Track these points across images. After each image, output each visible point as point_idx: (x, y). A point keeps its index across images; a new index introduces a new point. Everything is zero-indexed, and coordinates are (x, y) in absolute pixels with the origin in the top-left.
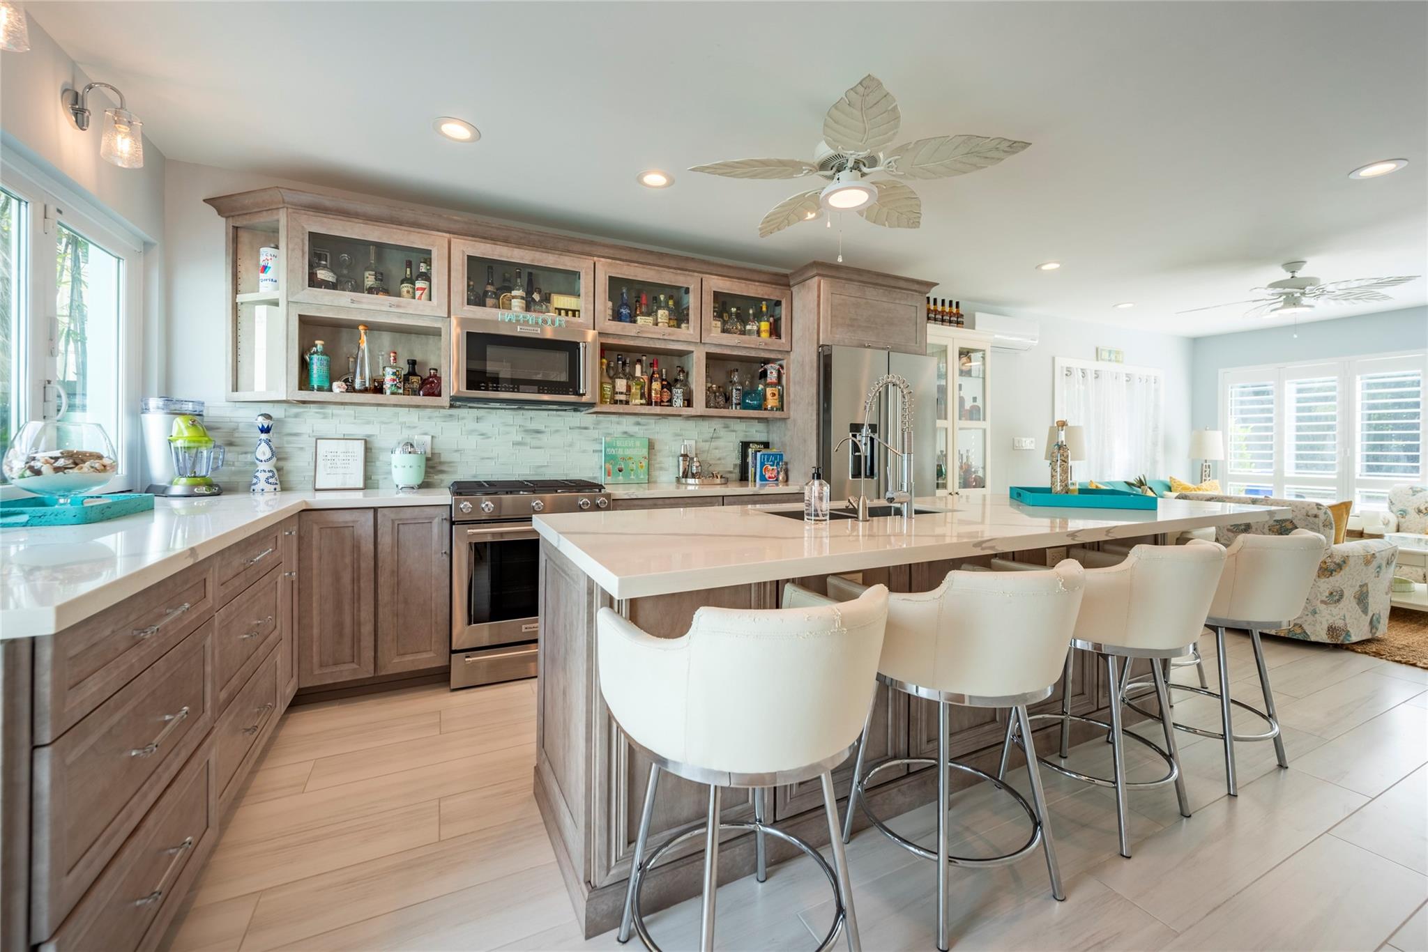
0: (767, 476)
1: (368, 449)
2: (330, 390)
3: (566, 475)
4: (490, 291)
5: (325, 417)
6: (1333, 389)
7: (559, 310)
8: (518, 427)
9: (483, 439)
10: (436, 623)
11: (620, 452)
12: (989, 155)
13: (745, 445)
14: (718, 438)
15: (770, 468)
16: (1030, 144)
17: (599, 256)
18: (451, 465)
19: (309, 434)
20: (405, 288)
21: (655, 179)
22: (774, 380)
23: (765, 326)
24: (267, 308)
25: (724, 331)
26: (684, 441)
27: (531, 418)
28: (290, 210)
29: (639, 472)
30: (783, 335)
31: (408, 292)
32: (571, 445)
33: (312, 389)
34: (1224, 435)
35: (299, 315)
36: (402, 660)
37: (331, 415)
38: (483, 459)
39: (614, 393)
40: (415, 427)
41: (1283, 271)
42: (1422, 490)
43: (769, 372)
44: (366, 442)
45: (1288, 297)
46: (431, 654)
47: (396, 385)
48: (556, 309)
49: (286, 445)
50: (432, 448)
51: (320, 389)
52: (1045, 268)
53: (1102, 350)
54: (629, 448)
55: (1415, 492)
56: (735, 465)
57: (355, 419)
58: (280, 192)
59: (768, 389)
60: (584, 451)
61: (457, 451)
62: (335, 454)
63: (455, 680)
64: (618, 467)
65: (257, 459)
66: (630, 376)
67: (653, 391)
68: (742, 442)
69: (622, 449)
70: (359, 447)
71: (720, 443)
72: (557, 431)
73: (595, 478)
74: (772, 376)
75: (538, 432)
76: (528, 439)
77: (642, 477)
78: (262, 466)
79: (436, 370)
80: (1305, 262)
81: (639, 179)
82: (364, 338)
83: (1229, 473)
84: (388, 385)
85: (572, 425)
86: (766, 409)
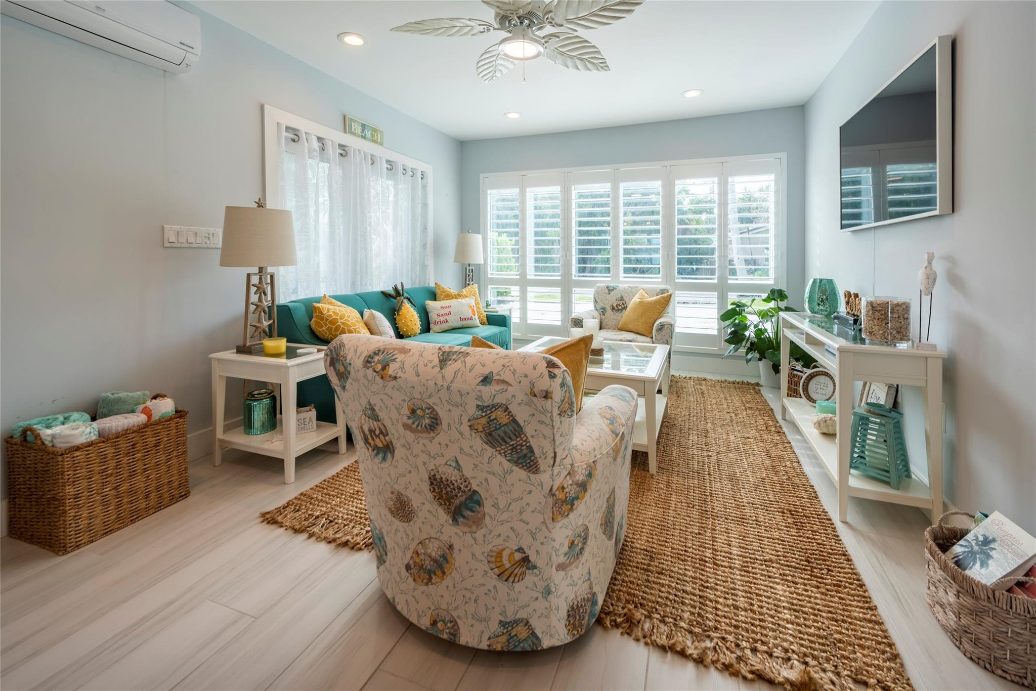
34: (484, 239)
42: (614, 289)
53: (353, 121)
55: (610, 290)
83: (489, 276)
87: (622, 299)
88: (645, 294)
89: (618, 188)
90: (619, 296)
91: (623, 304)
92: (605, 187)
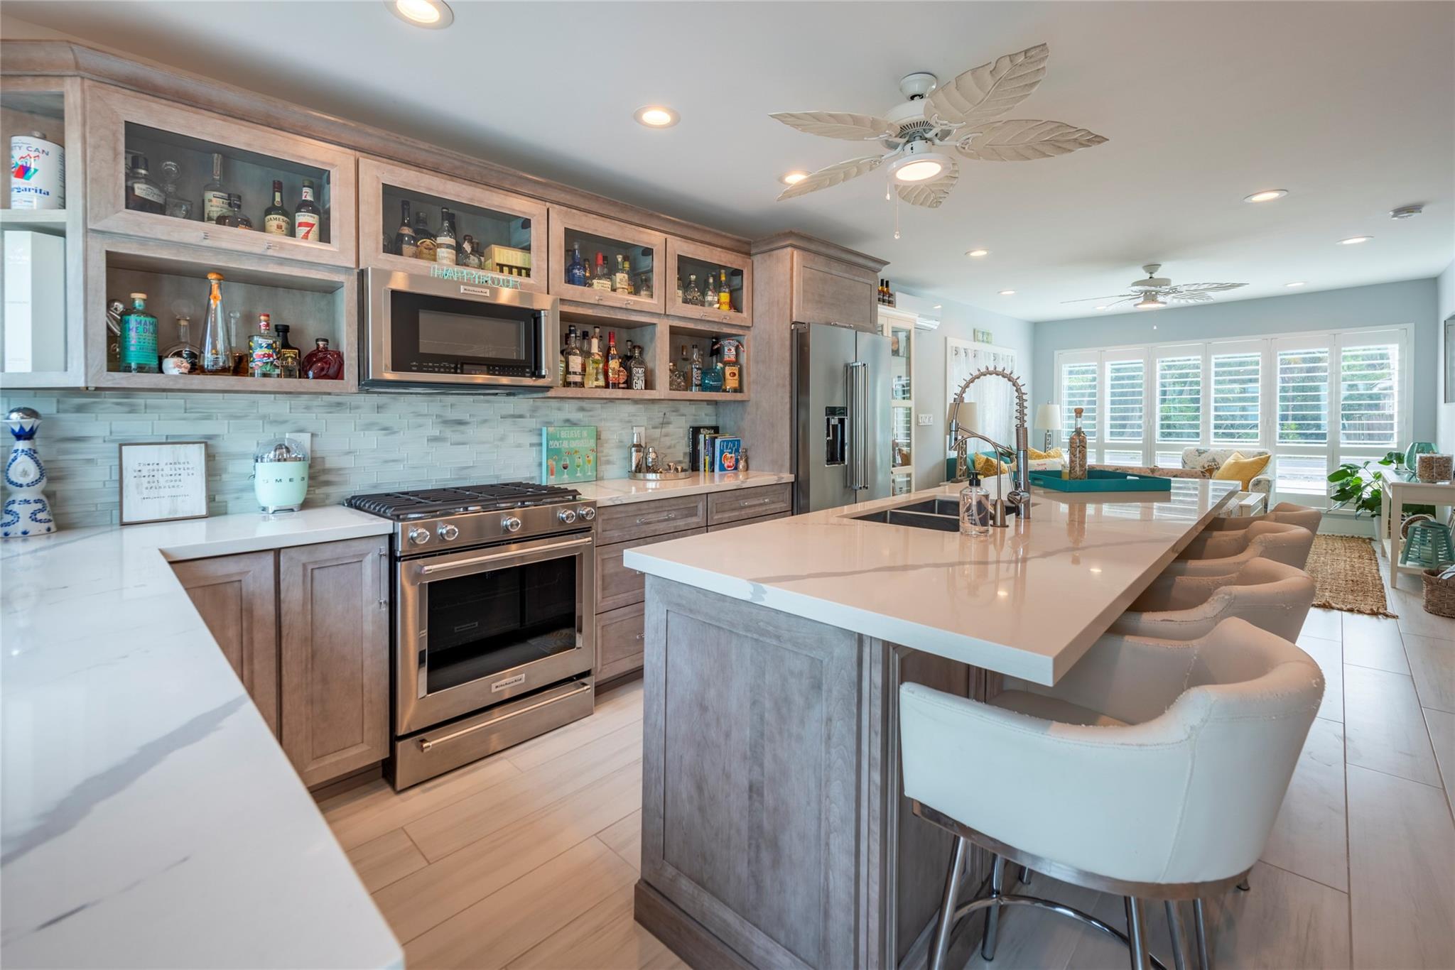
0: (726, 465)
1: (210, 457)
2: (160, 370)
3: (497, 477)
4: (408, 235)
5: (133, 410)
6: (1139, 369)
7: (501, 266)
8: (435, 417)
9: (386, 435)
10: (371, 702)
11: (565, 445)
12: (1064, 145)
13: (696, 431)
14: (668, 423)
15: (729, 455)
16: (1108, 140)
17: (552, 202)
18: (341, 472)
19: (104, 437)
20: (275, 221)
21: (657, 117)
22: (733, 358)
23: (725, 297)
24: (32, 236)
25: (685, 301)
26: (632, 429)
27: (451, 405)
28: (87, 83)
29: (586, 467)
30: (744, 309)
31: (279, 227)
32: (502, 439)
33: (128, 369)
34: (1061, 407)
35: (108, 253)
36: (321, 765)
37: (143, 407)
38: (386, 462)
39: (567, 372)
40: (285, 422)
41: (1143, 272)
42: (1205, 452)
43: (726, 349)
44: (207, 446)
45: (1146, 293)
46: (364, 748)
47: (272, 363)
48: (498, 264)
49: (61, 457)
50: (312, 451)
51: (141, 369)
52: (973, 254)
53: (978, 332)
54: (574, 439)
55: (1200, 453)
56: (685, 454)
57: (185, 412)
58: (72, 50)
59: (727, 368)
60: (519, 446)
61: (349, 453)
62: (156, 467)
63: (402, 778)
64: (562, 463)
65: (12, 483)
66: (587, 354)
67: (610, 371)
68: (693, 428)
69: (567, 442)
70: (196, 455)
71: (670, 429)
72: (485, 421)
73: (532, 478)
74: (729, 354)
75: (460, 423)
76: (448, 433)
77: (589, 474)
78: (20, 495)
79: (326, 341)
80: (1160, 265)
81: (637, 117)
82: (216, 291)
84: (257, 364)
85: (504, 412)
86: (725, 391)
87: (1214, 460)
88: (1240, 456)
89: (1210, 361)
90: (1211, 458)
91: (1215, 465)
92: (1195, 359)
